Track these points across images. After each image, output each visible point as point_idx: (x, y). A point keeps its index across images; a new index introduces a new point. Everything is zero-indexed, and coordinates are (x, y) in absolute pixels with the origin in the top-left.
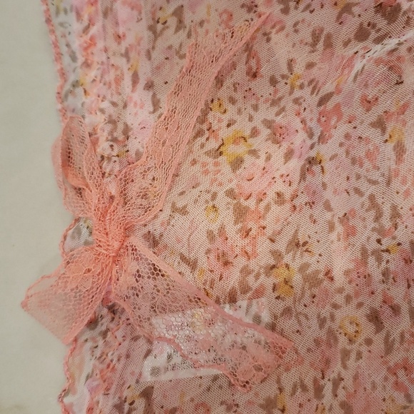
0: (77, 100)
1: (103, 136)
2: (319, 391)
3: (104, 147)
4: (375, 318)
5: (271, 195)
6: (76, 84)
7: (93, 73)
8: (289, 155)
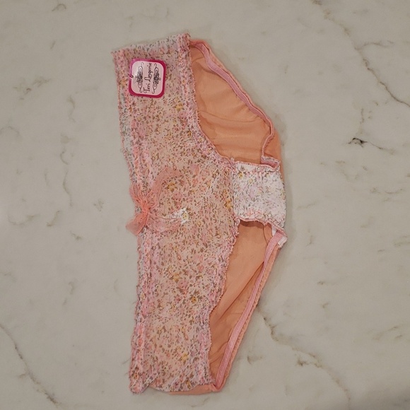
0: (135, 176)
1: (141, 186)
2: (194, 237)
3: (142, 188)
4: (204, 221)
5: (182, 199)
6: (134, 173)
7: (138, 170)
8: (185, 189)
